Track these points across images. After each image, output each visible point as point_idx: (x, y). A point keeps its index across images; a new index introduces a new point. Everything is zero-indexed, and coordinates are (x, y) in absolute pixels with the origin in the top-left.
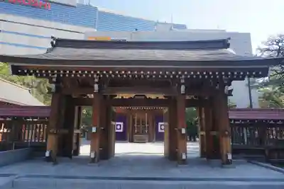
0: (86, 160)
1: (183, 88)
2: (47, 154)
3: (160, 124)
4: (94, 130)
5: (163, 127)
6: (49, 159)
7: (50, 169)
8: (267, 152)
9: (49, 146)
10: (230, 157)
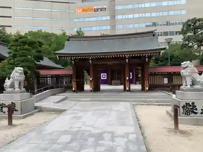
0: (87, 91)
2: (74, 89)
4: (91, 79)
6: (74, 91)
7: (75, 94)
8: (171, 87)
9: (73, 86)
10: (147, 89)
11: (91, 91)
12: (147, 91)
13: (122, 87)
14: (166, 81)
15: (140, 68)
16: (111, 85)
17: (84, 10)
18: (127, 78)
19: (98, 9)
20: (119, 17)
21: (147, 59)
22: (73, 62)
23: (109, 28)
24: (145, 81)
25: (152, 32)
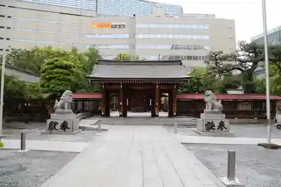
1: (157, 86)
2: (103, 114)
9: (103, 111)
11: (121, 116)
12: (175, 116)
13: (149, 114)
15: (167, 94)
20: (140, 36)
21: (175, 86)
22: (103, 86)
23: (127, 47)
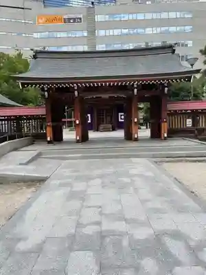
0: (69, 142)
1: (136, 90)
2: (49, 139)
3: (120, 114)
4: (77, 122)
5: (123, 117)
6: (49, 142)
7: (51, 147)
8: (196, 132)
9: (48, 135)
10: (166, 135)
11: (78, 142)
12: (165, 139)
14: (189, 122)
16: (97, 131)
17: (48, 21)
18: (136, 120)
19: (70, 19)
21: (166, 89)
22: (46, 93)
24: (163, 124)
25: (171, 47)
